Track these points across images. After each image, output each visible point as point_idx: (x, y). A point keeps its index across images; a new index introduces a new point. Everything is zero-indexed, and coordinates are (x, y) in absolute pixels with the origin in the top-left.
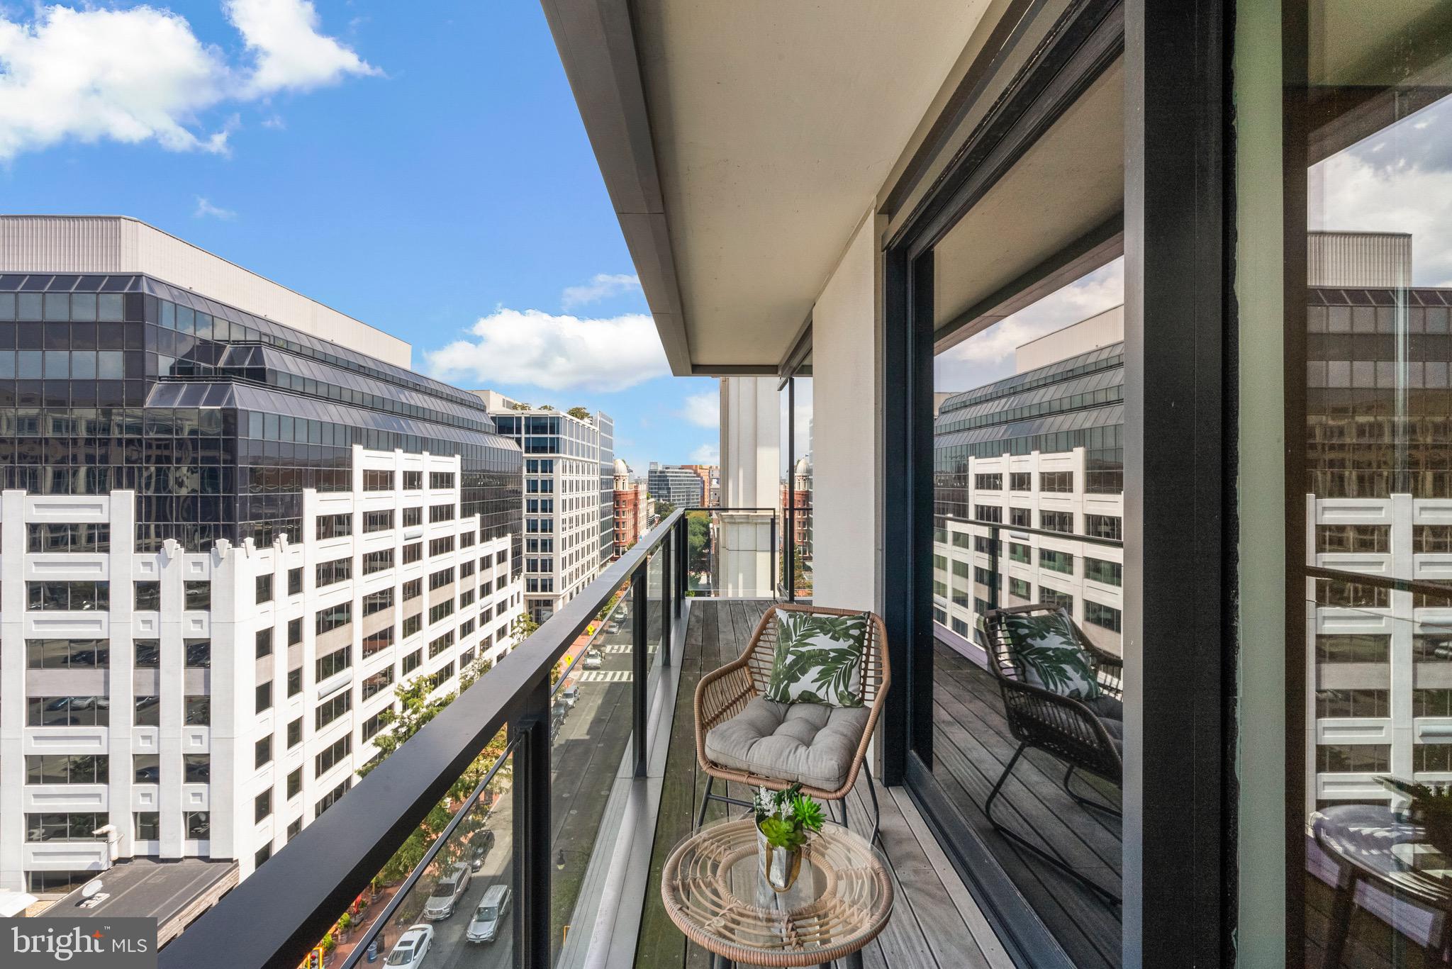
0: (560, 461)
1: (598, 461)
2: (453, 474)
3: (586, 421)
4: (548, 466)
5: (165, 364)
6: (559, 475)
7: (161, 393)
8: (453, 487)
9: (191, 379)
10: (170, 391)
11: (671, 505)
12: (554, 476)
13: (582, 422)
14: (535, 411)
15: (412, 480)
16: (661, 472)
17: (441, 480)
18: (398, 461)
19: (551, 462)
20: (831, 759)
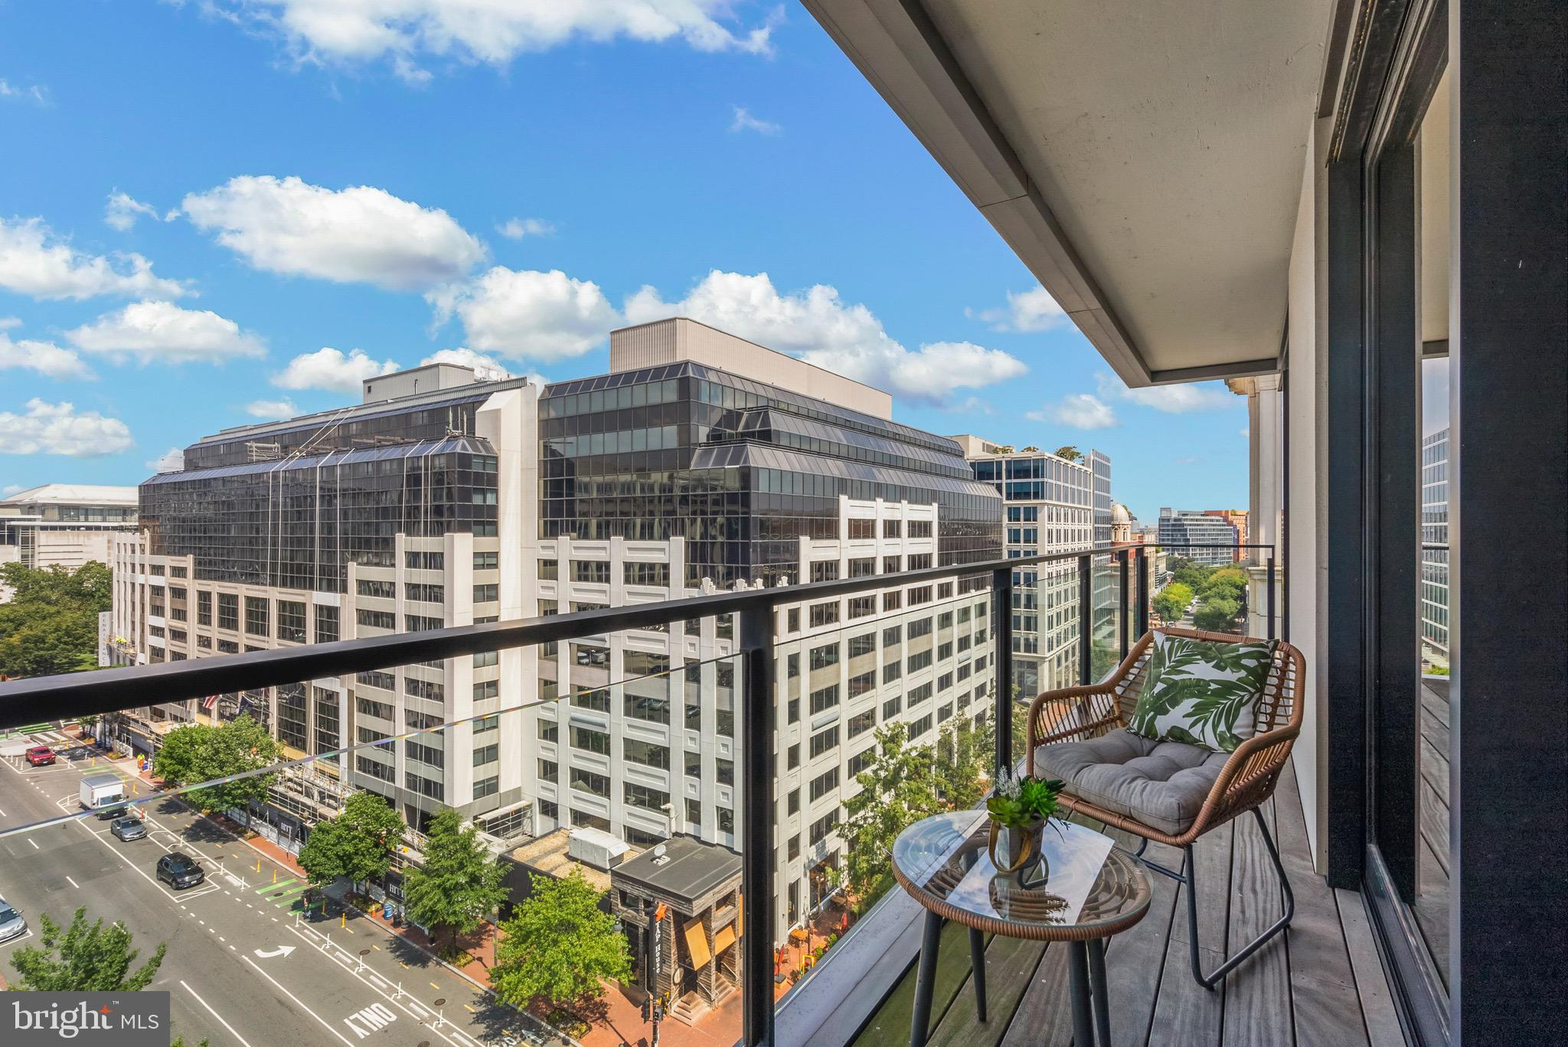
0: (1046, 507)
1: (1091, 508)
2: (930, 523)
3: (1076, 464)
4: (1031, 514)
5: (703, 433)
6: (1044, 524)
7: (701, 456)
8: (930, 536)
9: (720, 444)
10: (707, 454)
11: (1190, 560)
12: (1038, 524)
13: (1071, 463)
14: (1017, 454)
15: (892, 529)
16: (1175, 520)
17: (920, 529)
18: (879, 510)
19: (1035, 509)
20: (1172, 797)
